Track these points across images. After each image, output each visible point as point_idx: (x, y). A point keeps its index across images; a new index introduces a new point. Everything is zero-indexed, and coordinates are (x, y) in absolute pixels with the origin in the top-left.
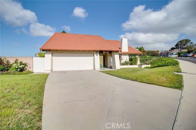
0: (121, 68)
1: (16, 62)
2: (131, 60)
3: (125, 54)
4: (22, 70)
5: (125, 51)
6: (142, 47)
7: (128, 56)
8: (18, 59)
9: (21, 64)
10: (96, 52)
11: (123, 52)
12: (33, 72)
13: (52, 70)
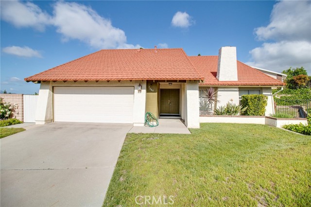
2: (244, 102)
3: (228, 86)
5: (227, 80)
6: (301, 70)
7: (238, 92)
10: (139, 82)
11: (222, 82)
12: (23, 122)
13: (53, 120)
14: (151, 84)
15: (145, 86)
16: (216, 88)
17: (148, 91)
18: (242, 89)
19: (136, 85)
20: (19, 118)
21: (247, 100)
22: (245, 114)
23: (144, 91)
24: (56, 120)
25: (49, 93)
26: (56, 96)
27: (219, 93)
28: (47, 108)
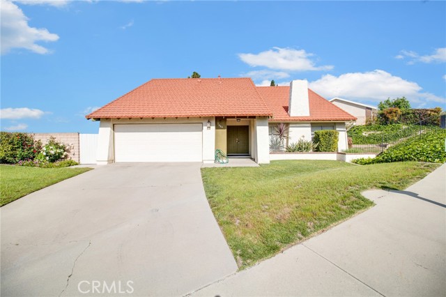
0: (271, 161)
1: (51, 143)
2: (316, 139)
3: (300, 122)
4: (55, 158)
5: (299, 115)
6: (403, 100)
7: (310, 128)
8: (54, 137)
9: (57, 146)
10: (208, 119)
11: (294, 117)
12: (79, 163)
13: (114, 160)
14: (220, 120)
15: (213, 122)
16: (287, 124)
17: (217, 128)
18: (314, 125)
19: (205, 122)
20: (75, 159)
21: (318, 136)
22: (317, 150)
23: (213, 128)
24: (117, 160)
25: (110, 132)
26: (117, 134)
27: (291, 129)
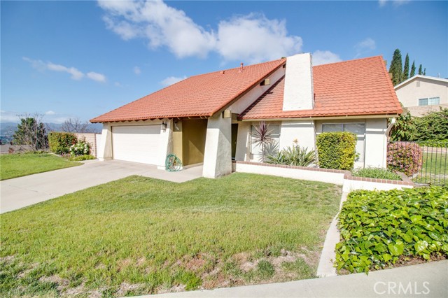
7: (313, 129)
11: (286, 112)
12: (96, 158)
13: (112, 158)
17: (175, 130)
20: (94, 154)
24: (115, 158)
25: (108, 133)
26: (114, 134)
27: (283, 129)
28: (106, 146)
